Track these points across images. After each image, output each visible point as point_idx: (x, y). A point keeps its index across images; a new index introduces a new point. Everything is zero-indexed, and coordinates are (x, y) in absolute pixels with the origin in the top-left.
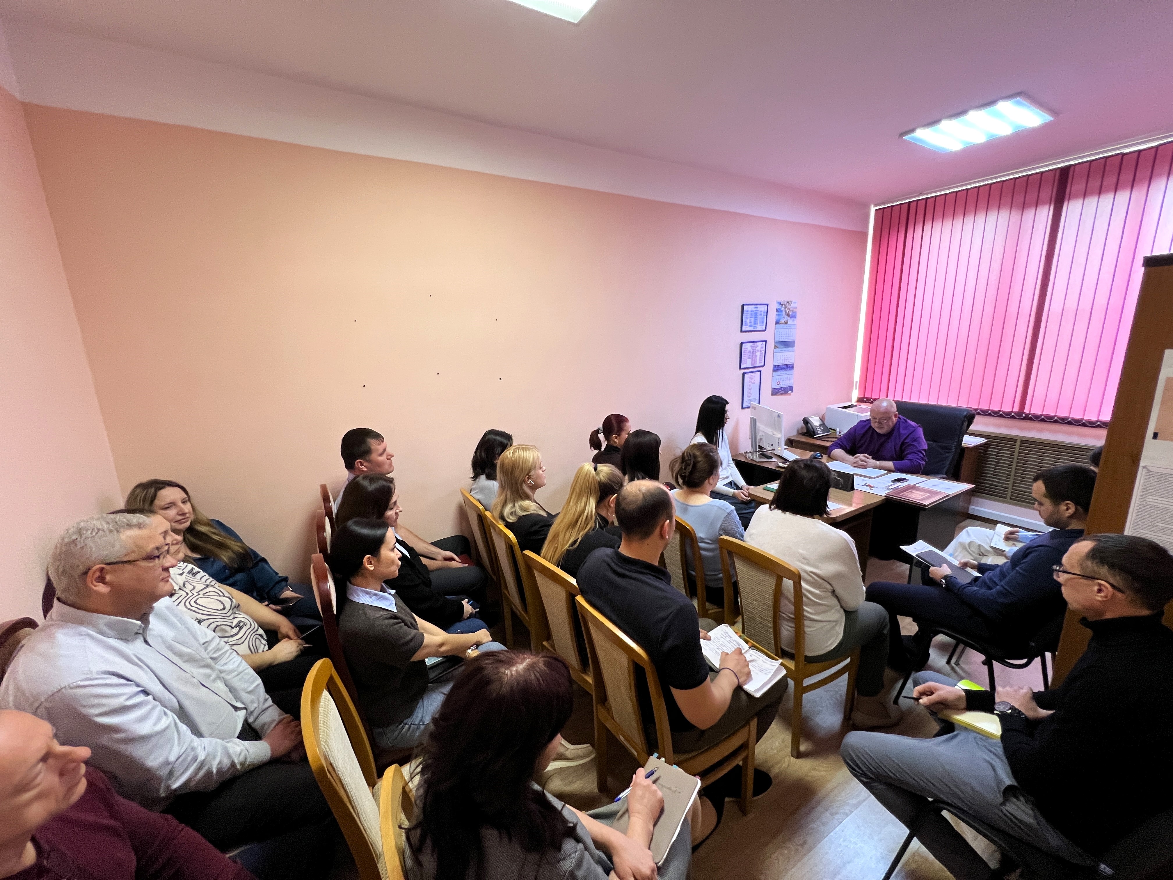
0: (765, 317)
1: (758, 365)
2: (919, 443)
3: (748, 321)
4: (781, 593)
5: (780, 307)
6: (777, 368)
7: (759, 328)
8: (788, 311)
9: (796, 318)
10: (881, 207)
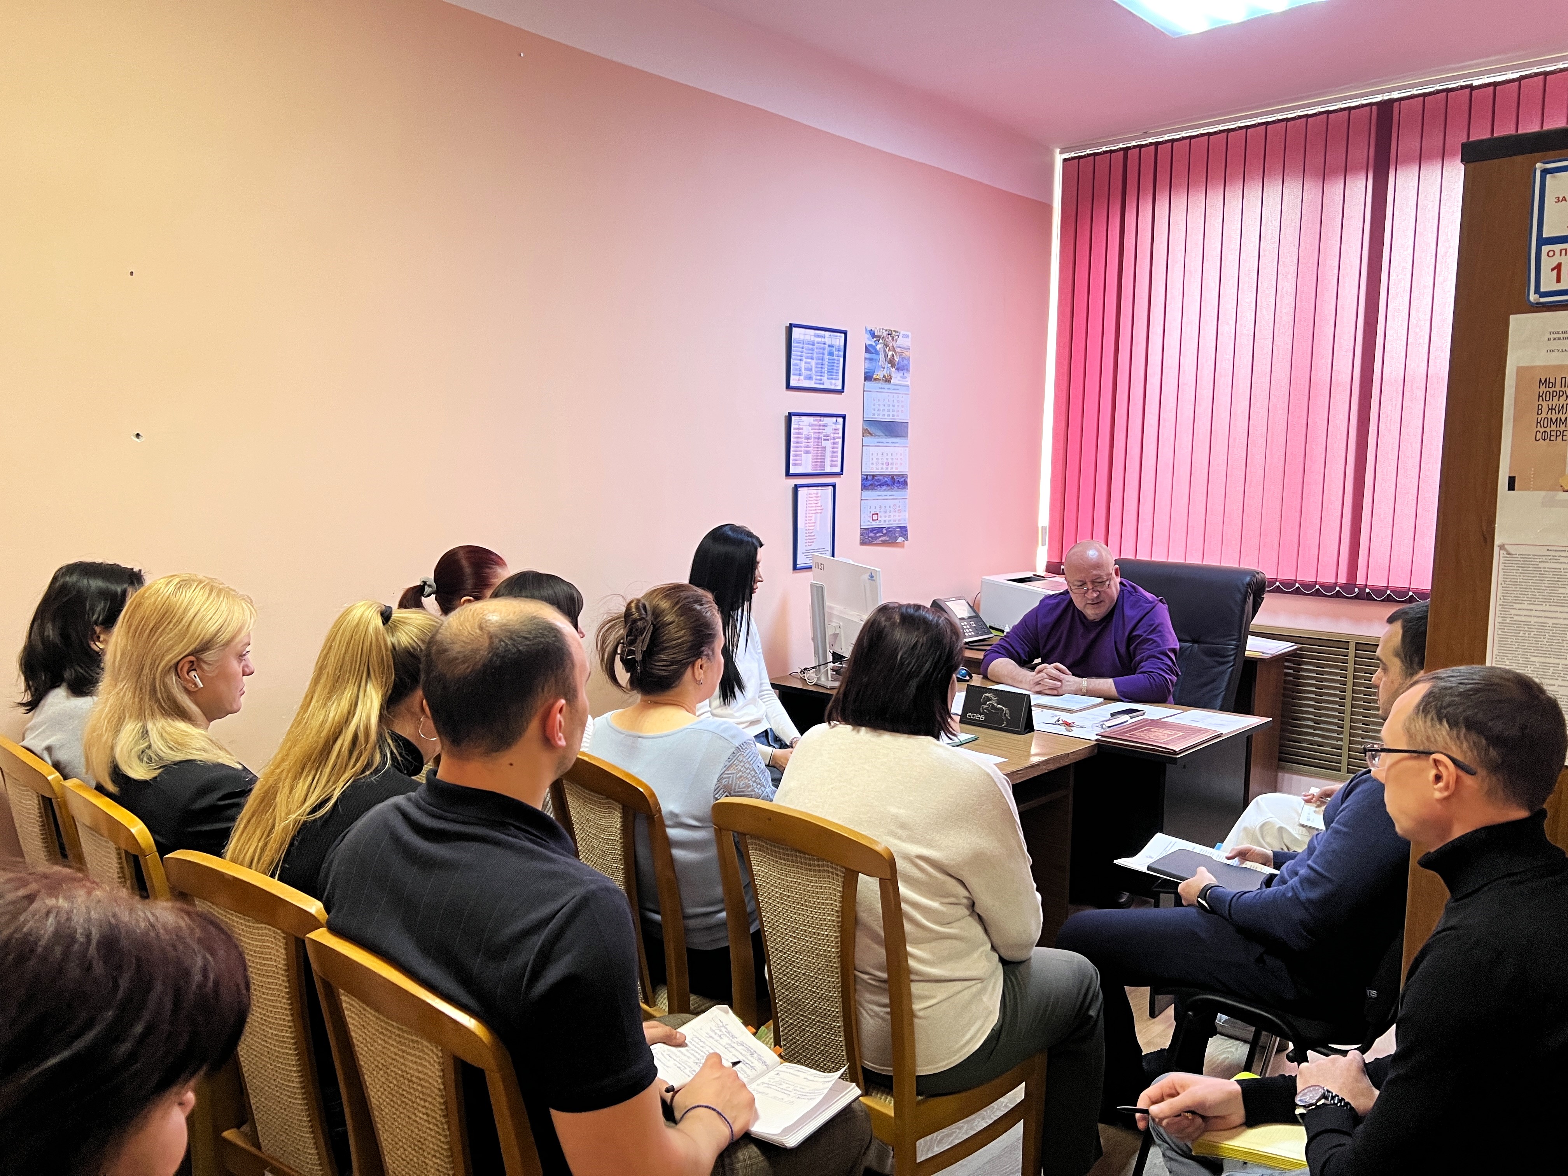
0: (842, 359)
1: (828, 470)
2: (1162, 637)
3: (803, 365)
4: (856, 921)
5: (872, 342)
6: (870, 482)
7: (827, 385)
8: (890, 353)
9: (908, 370)
10: (1073, 155)
